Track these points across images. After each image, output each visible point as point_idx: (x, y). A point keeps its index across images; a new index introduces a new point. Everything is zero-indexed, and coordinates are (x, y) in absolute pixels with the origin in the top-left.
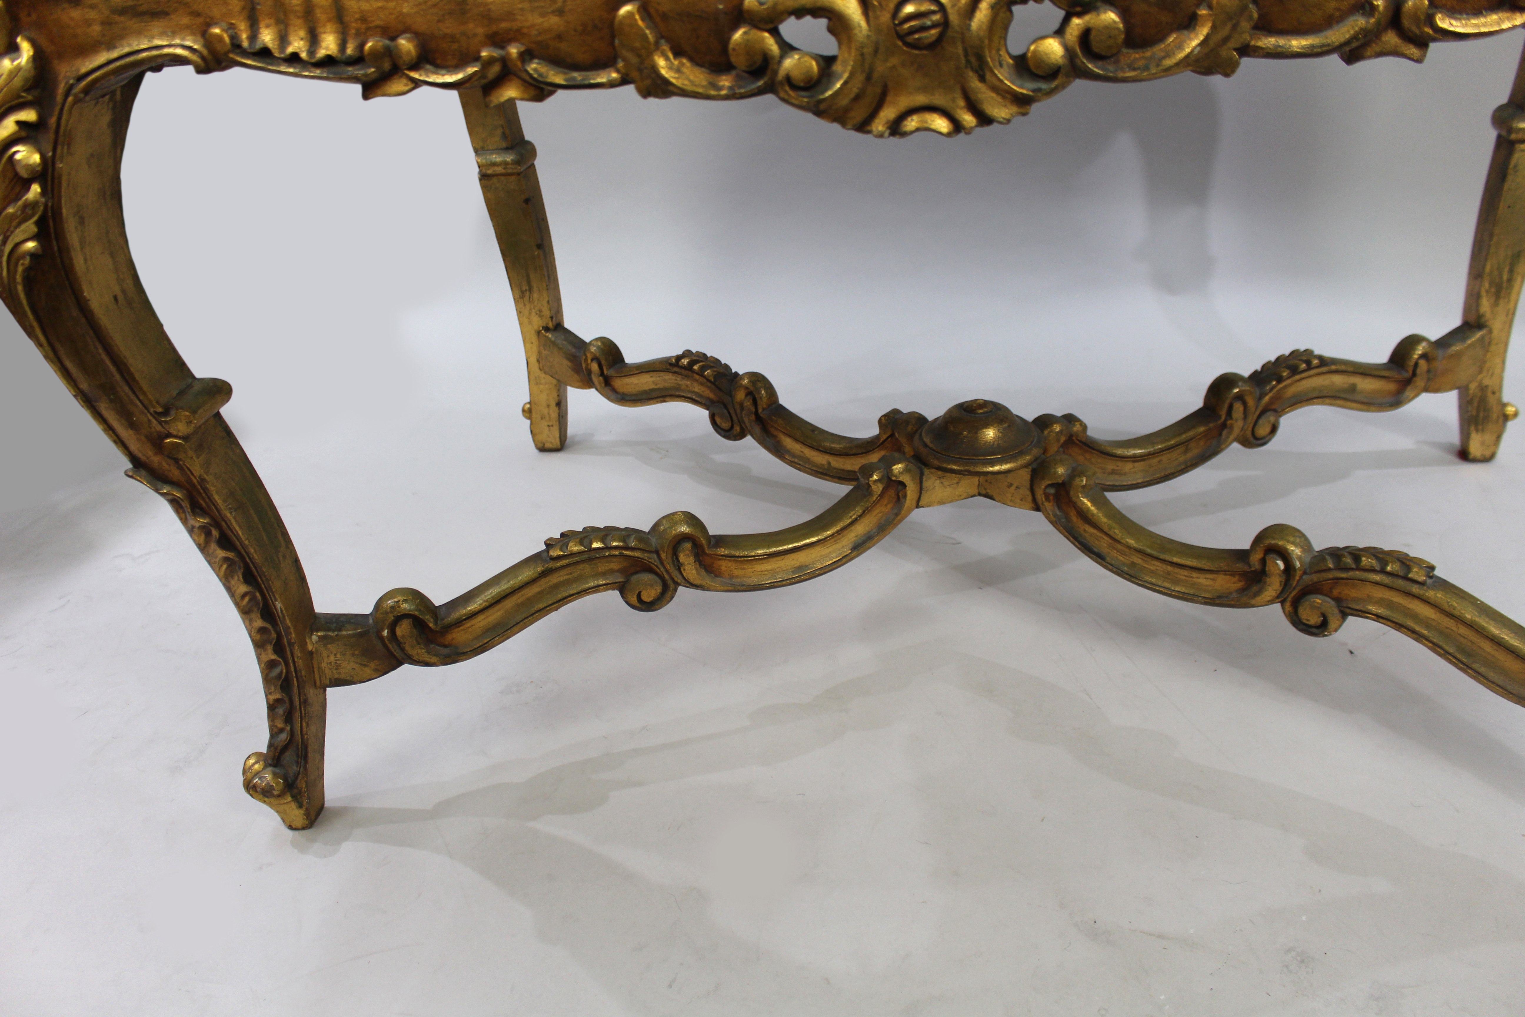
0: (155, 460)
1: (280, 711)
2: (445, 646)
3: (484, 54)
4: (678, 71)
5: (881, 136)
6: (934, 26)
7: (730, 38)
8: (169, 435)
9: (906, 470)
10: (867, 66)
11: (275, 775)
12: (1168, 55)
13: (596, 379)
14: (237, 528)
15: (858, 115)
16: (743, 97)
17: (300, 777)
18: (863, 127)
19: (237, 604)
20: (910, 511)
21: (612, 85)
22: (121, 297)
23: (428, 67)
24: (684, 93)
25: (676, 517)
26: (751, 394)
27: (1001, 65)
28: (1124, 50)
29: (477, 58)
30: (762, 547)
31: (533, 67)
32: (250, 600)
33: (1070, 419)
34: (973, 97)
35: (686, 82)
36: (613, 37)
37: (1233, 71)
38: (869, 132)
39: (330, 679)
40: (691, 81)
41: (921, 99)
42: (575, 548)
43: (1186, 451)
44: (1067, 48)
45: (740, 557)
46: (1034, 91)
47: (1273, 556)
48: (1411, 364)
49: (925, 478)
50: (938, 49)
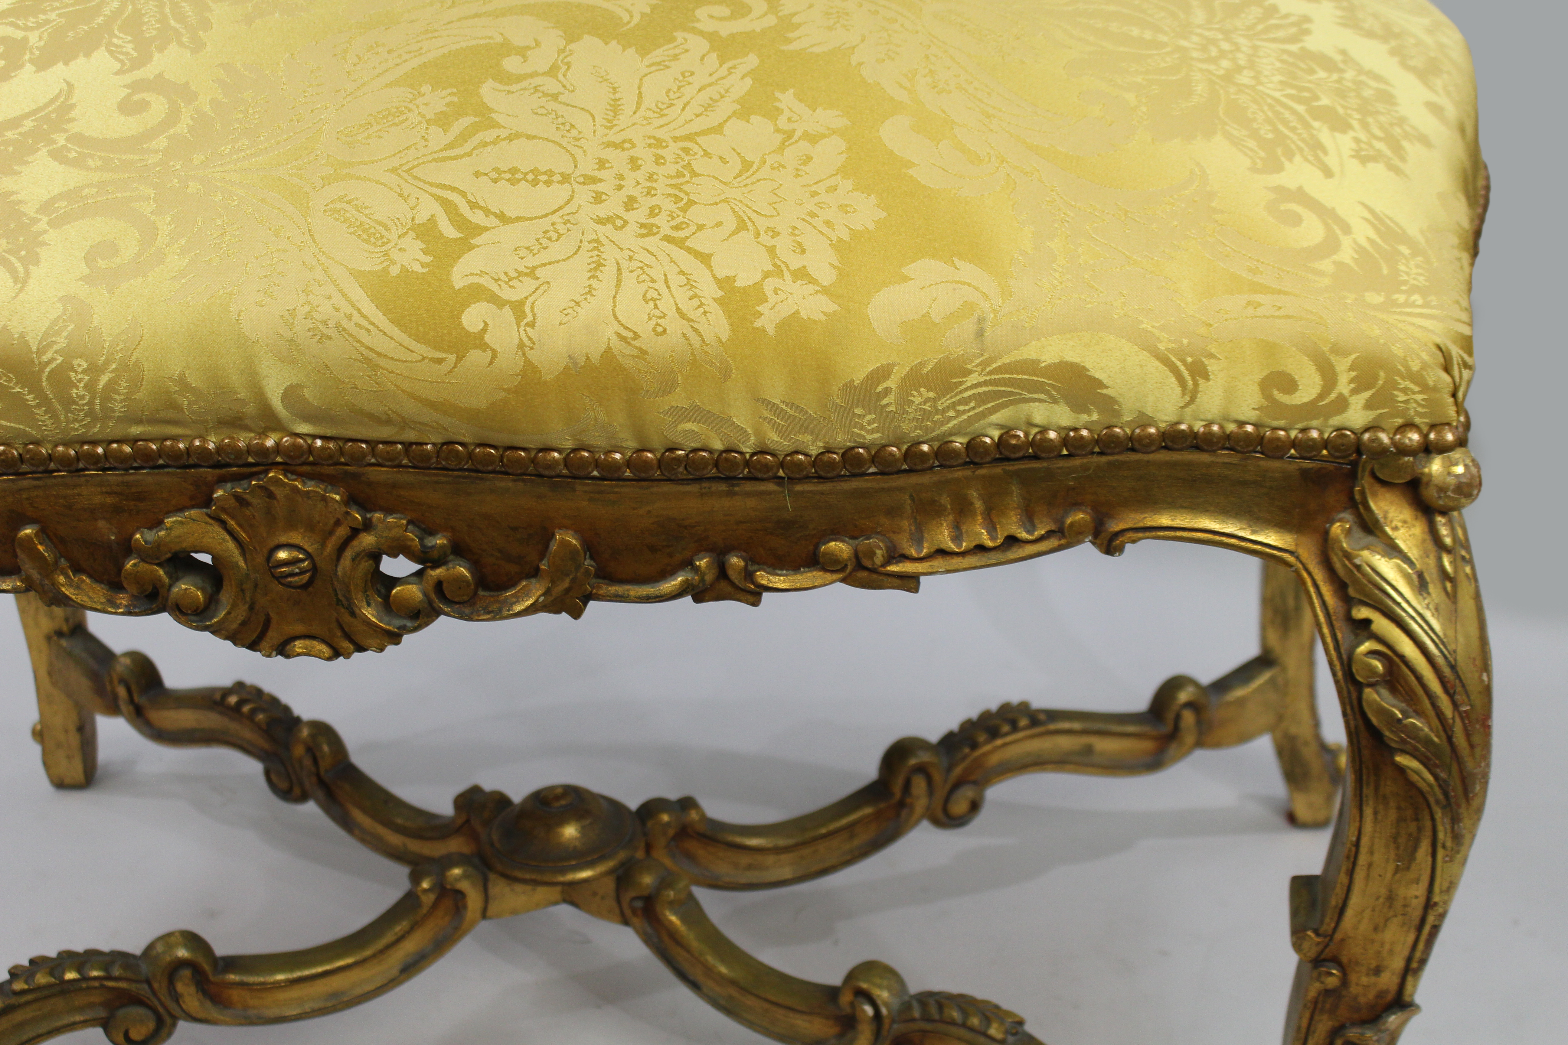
4: (78, 587)
5: (270, 655)
6: (303, 572)
7: (123, 565)
9: (465, 876)
10: (248, 599)
12: (518, 601)
15: (248, 637)
16: (139, 614)
18: (253, 646)
20: (473, 923)
21: (17, 592)
25: (171, 940)
26: (312, 751)
27: (368, 605)
28: (478, 594)
30: (281, 971)
33: (687, 803)
34: (347, 630)
35: (86, 599)
36: (15, 551)
37: (582, 613)
38: (260, 651)
40: (90, 598)
41: (300, 629)
42: (42, 979)
43: (852, 837)
44: (425, 594)
45: (254, 984)
46: (398, 628)
47: (861, 999)
48: (1170, 716)
49: (490, 885)
50: (310, 589)
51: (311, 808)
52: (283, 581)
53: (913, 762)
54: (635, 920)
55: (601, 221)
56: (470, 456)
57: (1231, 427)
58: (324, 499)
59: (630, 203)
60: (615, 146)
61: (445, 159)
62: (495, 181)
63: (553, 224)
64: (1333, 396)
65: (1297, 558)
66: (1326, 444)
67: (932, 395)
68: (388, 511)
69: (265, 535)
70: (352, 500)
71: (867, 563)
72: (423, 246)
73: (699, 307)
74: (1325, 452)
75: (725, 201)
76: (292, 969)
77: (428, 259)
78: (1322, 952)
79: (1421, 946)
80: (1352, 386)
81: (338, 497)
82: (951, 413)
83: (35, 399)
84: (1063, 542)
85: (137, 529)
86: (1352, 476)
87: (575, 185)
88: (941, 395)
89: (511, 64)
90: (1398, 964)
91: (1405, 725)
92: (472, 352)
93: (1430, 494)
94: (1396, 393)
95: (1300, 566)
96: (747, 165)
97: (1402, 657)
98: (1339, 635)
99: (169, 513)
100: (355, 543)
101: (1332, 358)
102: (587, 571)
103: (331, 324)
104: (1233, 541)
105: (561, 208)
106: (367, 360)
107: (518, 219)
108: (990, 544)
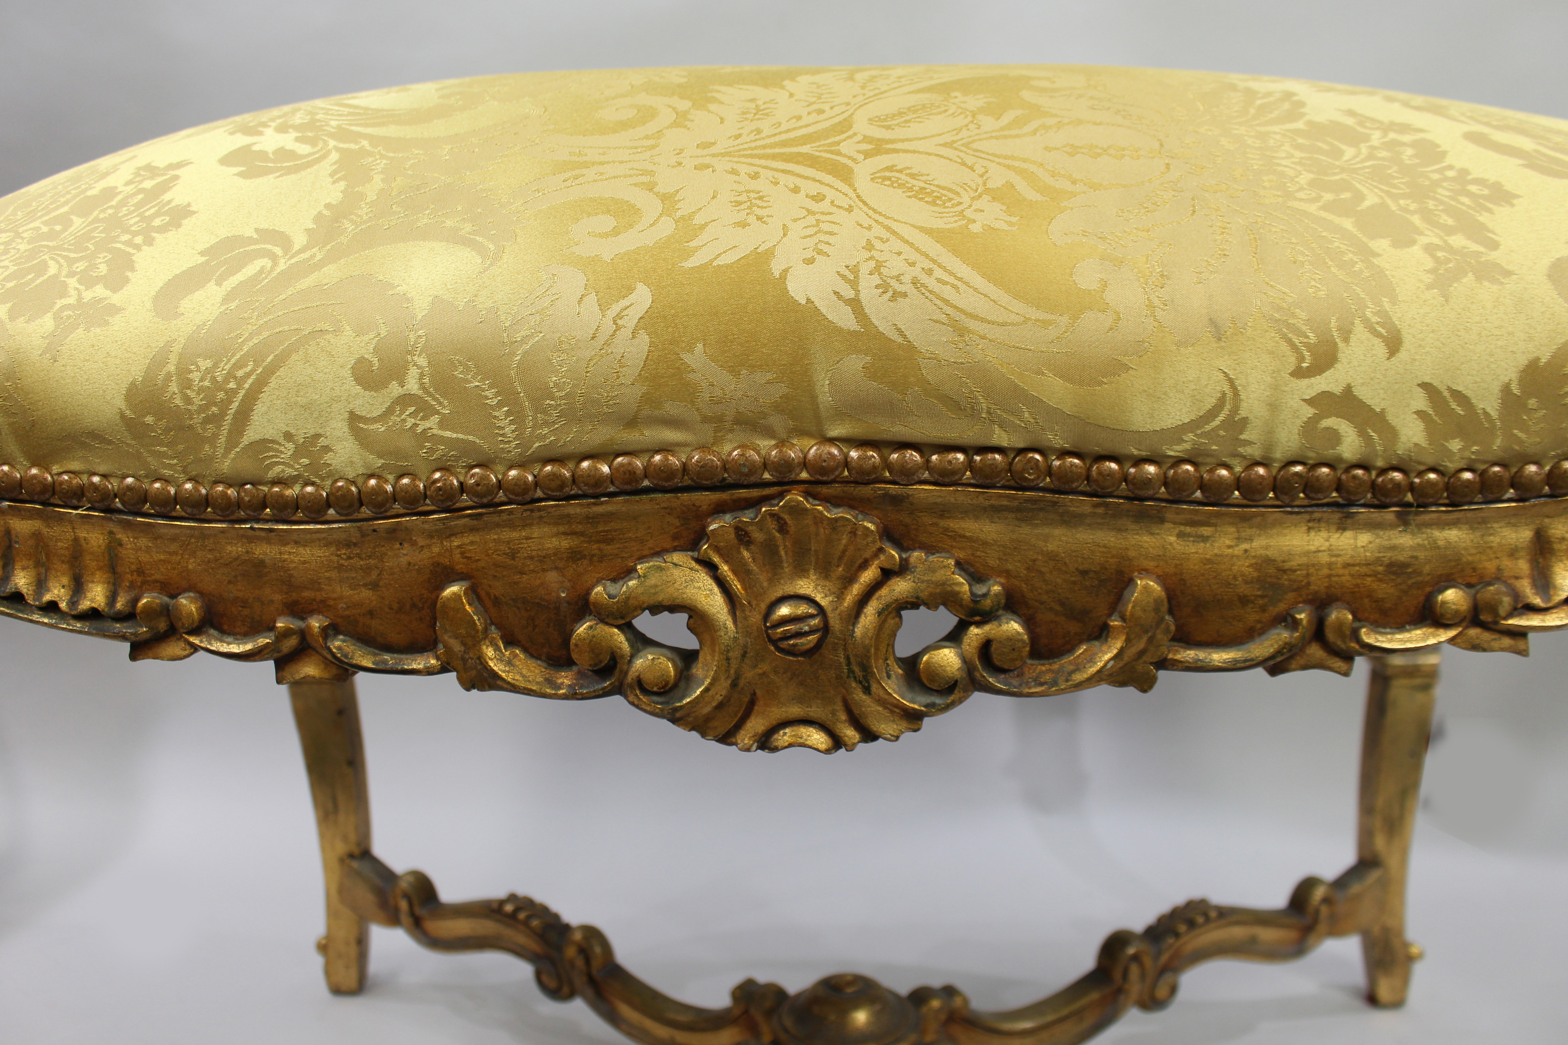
3: (279, 625)
4: (509, 663)
5: (748, 750)
7: (572, 631)
10: (732, 671)
12: (1077, 670)
13: (405, 918)
15: (723, 725)
16: (584, 697)
18: (726, 738)
21: (429, 672)
23: (212, 631)
24: (513, 688)
26: (584, 951)
27: (889, 677)
28: (1029, 662)
29: (272, 628)
31: (337, 644)
33: (949, 991)
34: (856, 712)
35: (518, 677)
36: (434, 619)
37: (1151, 687)
38: (735, 744)
40: (523, 676)
41: (795, 711)
44: (964, 660)
46: (925, 706)
48: (1307, 909)
50: (816, 656)
51: (578, 1003)
52: (784, 645)
53: (1127, 951)
58: (856, 528)
62: (1072, 155)
63: (1154, 191)
68: (931, 549)
69: (765, 584)
70: (890, 531)
71: (1485, 617)
72: (1004, 208)
77: (1014, 219)
81: (872, 527)
83: (497, 394)
85: (598, 582)
87: (1169, 160)
92: (1088, 313)
99: (642, 558)
100: (884, 591)
102: (1167, 630)
103: (906, 279)
105: (1159, 178)
106: (956, 323)
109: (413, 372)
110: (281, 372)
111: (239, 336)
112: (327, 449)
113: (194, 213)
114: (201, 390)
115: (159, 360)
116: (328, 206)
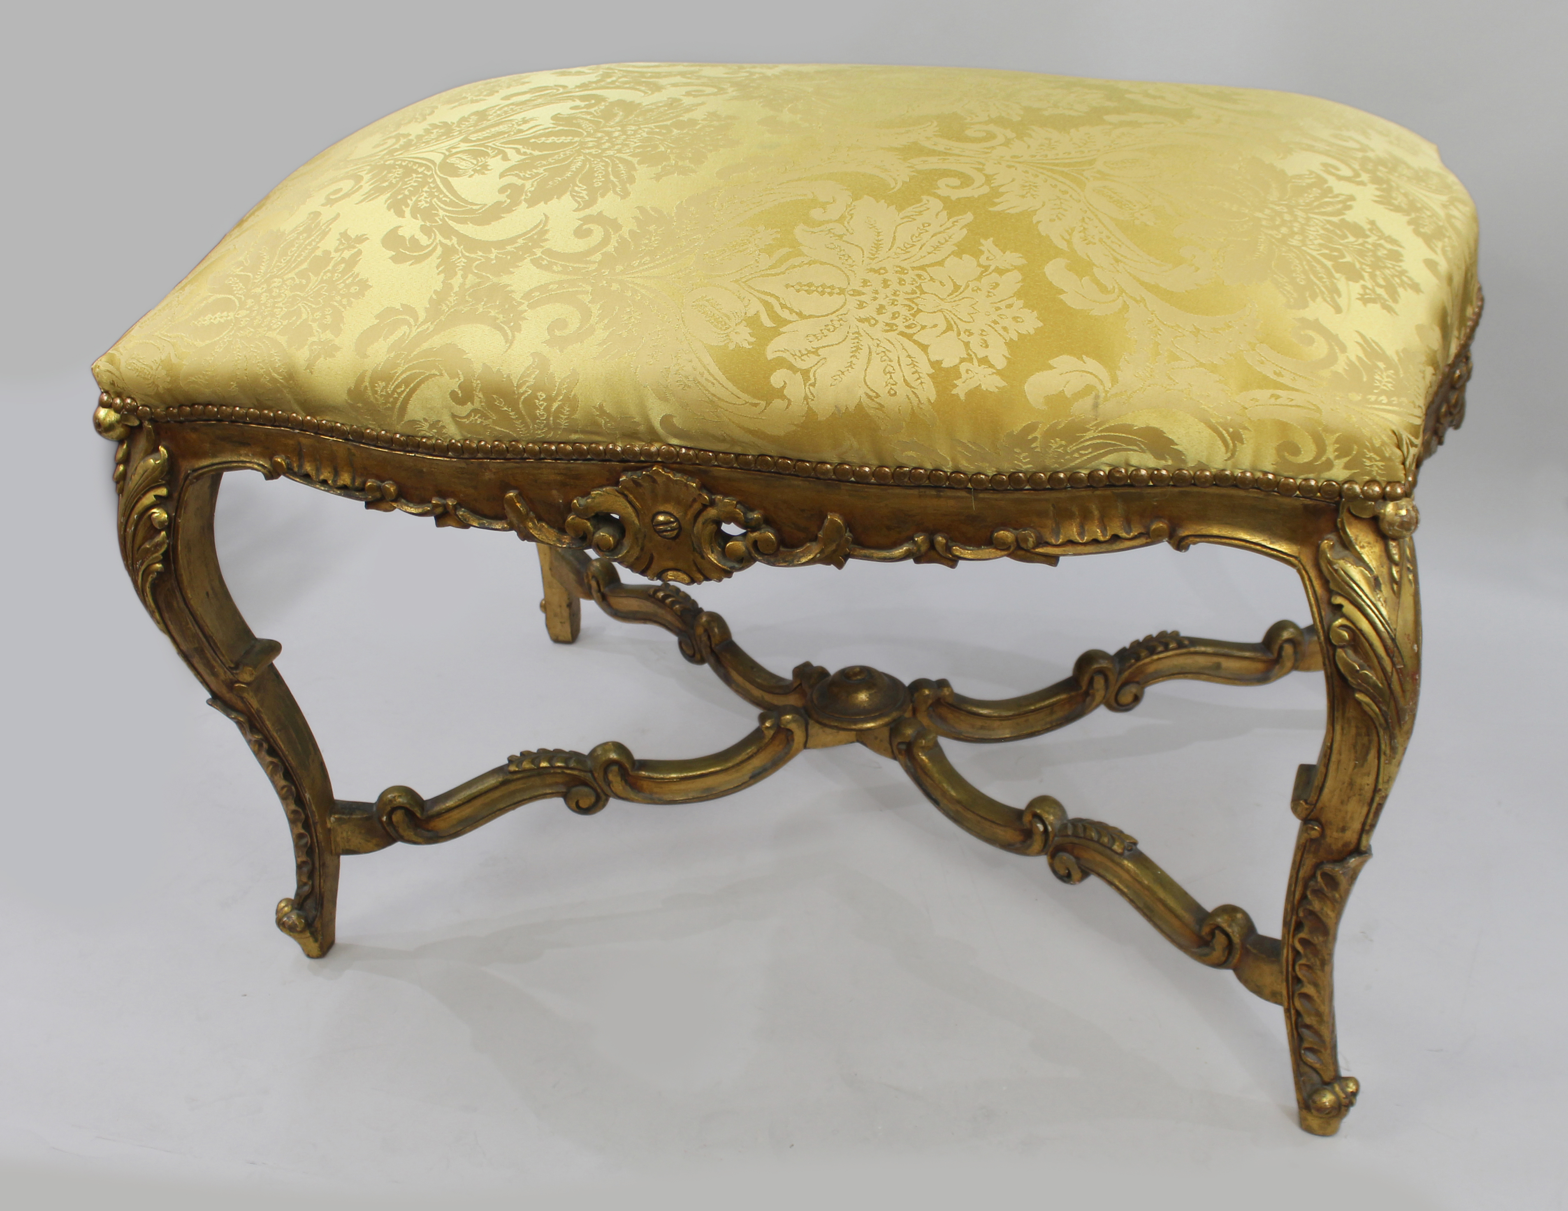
0: (228, 696)
1: (305, 869)
2: (428, 831)
3: (434, 501)
4: (540, 530)
5: (652, 579)
6: (673, 530)
7: (566, 518)
8: (238, 682)
9: (793, 720)
10: (640, 544)
11: (299, 916)
12: (803, 556)
14: (281, 743)
15: (640, 566)
16: (575, 549)
17: (317, 919)
18: (642, 574)
19: (279, 793)
20: (797, 752)
21: (504, 530)
22: (211, 592)
23: (403, 500)
25: (607, 747)
26: (708, 632)
27: (712, 553)
28: (779, 549)
29: (431, 502)
30: (675, 772)
31: (461, 512)
32: (287, 791)
33: (943, 684)
34: (699, 567)
35: (544, 537)
36: (504, 506)
37: (844, 565)
38: (646, 576)
39: (343, 850)
40: (547, 537)
41: (671, 564)
42: (526, 765)
43: (1052, 713)
44: (747, 548)
45: (657, 779)
46: (730, 568)
47: (1037, 820)
48: (1276, 647)
49: (809, 727)
50: (677, 540)
51: (706, 667)
52: (661, 534)
53: (1096, 666)
54: (900, 757)
55: (861, 320)
56: (776, 464)
57: (1259, 475)
58: (686, 485)
59: (881, 309)
60: (875, 271)
61: (768, 275)
62: (798, 291)
63: (831, 321)
64: (1324, 459)
65: (1300, 561)
66: (1319, 489)
67: (1063, 443)
68: (726, 495)
69: (651, 505)
70: (703, 486)
71: (1023, 546)
72: (751, 331)
73: (918, 379)
74: (1319, 494)
75: (941, 311)
76: (681, 772)
77: (753, 340)
78: (1309, 814)
79: (1371, 816)
80: (1336, 453)
81: (694, 485)
82: (1076, 455)
83: (515, 415)
84: (1149, 540)
85: (575, 497)
86: (1336, 511)
87: (848, 296)
88: (1070, 443)
89: (816, 214)
90: (1356, 825)
91: (1361, 674)
92: (775, 400)
93: (1385, 527)
94: (1364, 460)
95: (1301, 567)
96: (956, 287)
97: (1360, 630)
98: (1323, 613)
99: (594, 488)
100: (705, 513)
101: (1323, 435)
102: (847, 540)
103: (691, 378)
104: (1258, 547)
105: (837, 310)
106: (712, 402)
107: (810, 316)
108: (1101, 539)
109: (476, 400)
110: (418, 392)
111: (396, 373)
112: (444, 427)
113: (371, 287)
114: (382, 396)
115: (360, 380)
116: (435, 292)
